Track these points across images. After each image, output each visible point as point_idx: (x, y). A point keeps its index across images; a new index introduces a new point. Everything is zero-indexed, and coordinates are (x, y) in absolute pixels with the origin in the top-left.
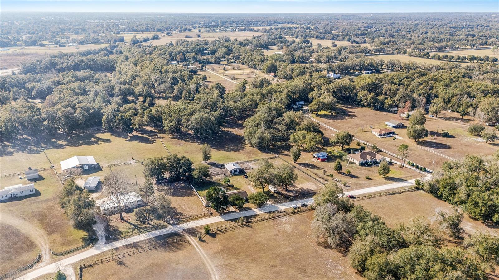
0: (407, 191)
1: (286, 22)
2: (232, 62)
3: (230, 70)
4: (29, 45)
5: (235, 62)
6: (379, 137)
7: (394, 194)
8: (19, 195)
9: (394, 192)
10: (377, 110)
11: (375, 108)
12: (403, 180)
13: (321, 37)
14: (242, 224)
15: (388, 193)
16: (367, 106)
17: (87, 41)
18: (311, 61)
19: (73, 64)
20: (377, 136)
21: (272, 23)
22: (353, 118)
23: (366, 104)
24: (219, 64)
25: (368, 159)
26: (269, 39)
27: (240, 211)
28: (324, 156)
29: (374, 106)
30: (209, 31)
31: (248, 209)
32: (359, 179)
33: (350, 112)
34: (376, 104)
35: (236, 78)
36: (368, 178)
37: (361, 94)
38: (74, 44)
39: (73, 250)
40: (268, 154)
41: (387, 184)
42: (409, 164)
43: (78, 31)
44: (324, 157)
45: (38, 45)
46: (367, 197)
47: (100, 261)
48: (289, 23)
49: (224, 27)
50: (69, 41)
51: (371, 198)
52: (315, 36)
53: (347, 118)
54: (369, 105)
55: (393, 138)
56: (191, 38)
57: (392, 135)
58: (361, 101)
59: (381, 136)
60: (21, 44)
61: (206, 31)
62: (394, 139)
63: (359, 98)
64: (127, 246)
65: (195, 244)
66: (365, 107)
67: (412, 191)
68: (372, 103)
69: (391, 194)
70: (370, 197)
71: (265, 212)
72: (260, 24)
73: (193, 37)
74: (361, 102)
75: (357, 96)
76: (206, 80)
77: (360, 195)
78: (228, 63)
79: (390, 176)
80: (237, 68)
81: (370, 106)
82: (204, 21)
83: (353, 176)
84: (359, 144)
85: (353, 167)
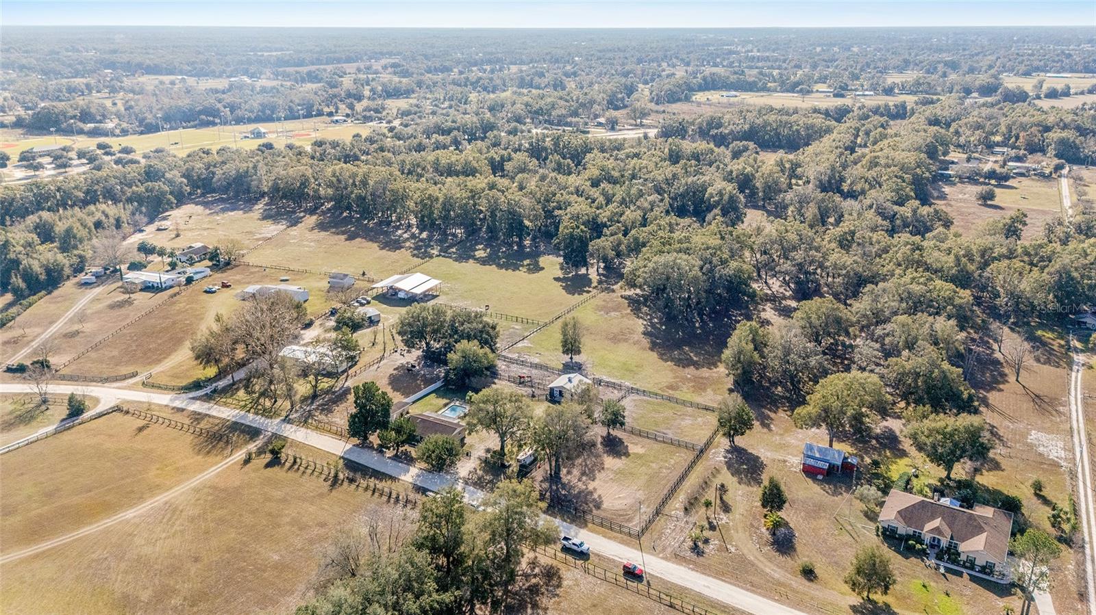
14: (336, 476)
27: (394, 457)
28: (831, 461)
32: (783, 558)
36: (808, 572)
38: (867, 93)
44: (820, 464)
46: (665, 597)
50: (865, 87)
70: (675, 602)
79: (896, 610)
83: (783, 542)
84: (1040, 490)
85: (849, 528)
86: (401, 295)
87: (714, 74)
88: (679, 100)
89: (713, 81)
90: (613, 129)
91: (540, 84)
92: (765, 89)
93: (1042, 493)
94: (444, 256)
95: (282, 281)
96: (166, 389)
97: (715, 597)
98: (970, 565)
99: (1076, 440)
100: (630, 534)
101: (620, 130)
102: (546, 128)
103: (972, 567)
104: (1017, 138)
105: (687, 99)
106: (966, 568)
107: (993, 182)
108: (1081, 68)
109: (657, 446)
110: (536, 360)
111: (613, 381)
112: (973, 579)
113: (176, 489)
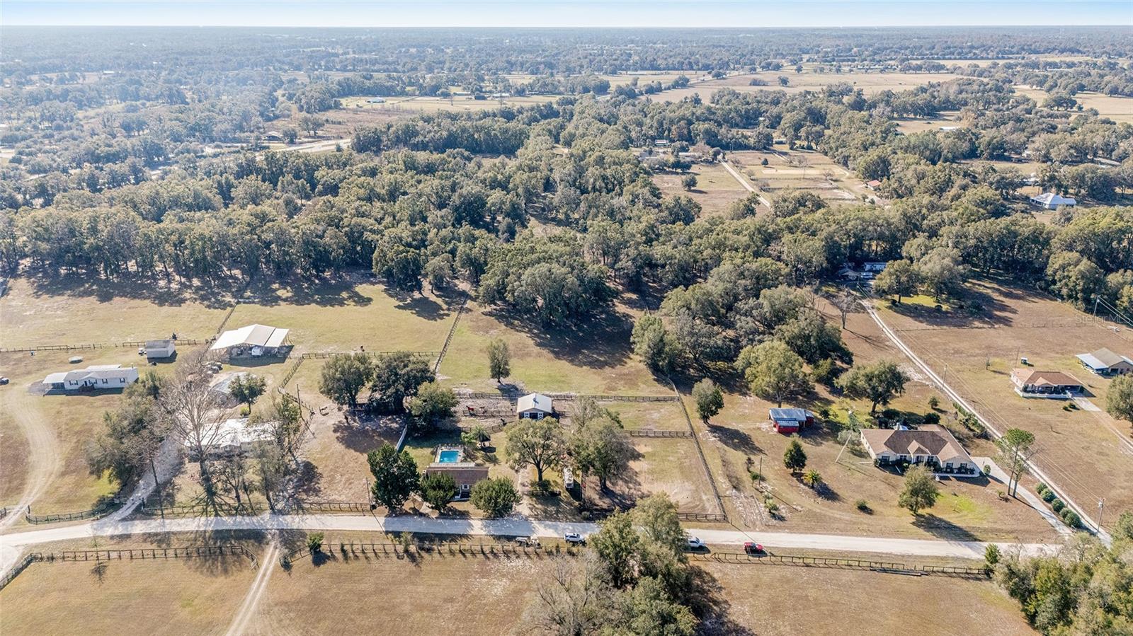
0: (950, 575)
1: (1054, 49)
2: (803, 148)
3: (781, 167)
4: (426, 95)
5: (810, 148)
6: (1021, 394)
7: (896, 572)
8: (100, 385)
9: (901, 567)
10: (1092, 314)
11: (1090, 307)
12: (971, 536)
13: (1126, 90)
14: (406, 551)
15: (873, 565)
16: (1070, 297)
17: (532, 90)
18: (1028, 155)
19: (445, 134)
20: (1016, 389)
21: (1015, 50)
22: (993, 327)
23: (1065, 291)
24: (768, 149)
25: (909, 453)
26: (961, 92)
27: (442, 516)
28: (795, 420)
29: (1087, 301)
30: (822, 70)
31: (464, 515)
32: (837, 504)
33: (1004, 308)
34: (1092, 296)
35: (771, 186)
36: (863, 508)
37: (1057, 259)
38: (503, 94)
39: (61, 517)
40: (666, 389)
41: (906, 537)
42: (1039, 493)
43: (538, 69)
44: (792, 424)
45: (439, 96)
46: (797, 560)
47: (72, 555)
48: (1062, 51)
49: (871, 61)
50: (499, 89)
51: (807, 566)
52: (1107, 90)
53: (977, 324)
54: (1072, 297)
55: (1067, 404)
56: (764, 85)
57: (1069, 395)
58: (1054, 282)
59: (1029, 392)
60: (414, 91)
61: (815, 71)
62: (1066, 409)
63: (1049, 271)
64: (148, 537)
65: (266, 570)
66: (1063, 299)
67: (968, 576)
68: (1082, 291)
69: (885, 571)
70: (807, 561)
71: (492, 533)
72: (975, 54)
73: (770, 84)
74: (1055, 285)
75: (1046, 264)
76: (692, 188)
77: (784, 549)
78: (791, 149)
79: (939, 516)
80: (800, 162)
81: (1077, 299)
82: (838, 45)
83: (826, 493)
84: (936, 405)
85: (853, 467)
86: (256, 352)
87: (348, 79)
88: (329, 108)
89: (349, 86)
90: (292, 142)
91: (149, 95)
92: (403, 93)
93: (937, 407)
94: (244, 303)
95: (73, 362)
96: (70, 519)
97: (824, 548)
98: (950, 469)
99: (917, 364)
100: (716, 520)
101: (301, 143)
102: (218, 146)
103: (952, 472)
104: (670, 130)
105: (337, 106)
106: (948, 473)
107: (679, 170)
108: (648, 66)
109: (657, 442)
110: (470, 391)
111: (559, 394)
112: (959, 479)
113: (239, 618)
